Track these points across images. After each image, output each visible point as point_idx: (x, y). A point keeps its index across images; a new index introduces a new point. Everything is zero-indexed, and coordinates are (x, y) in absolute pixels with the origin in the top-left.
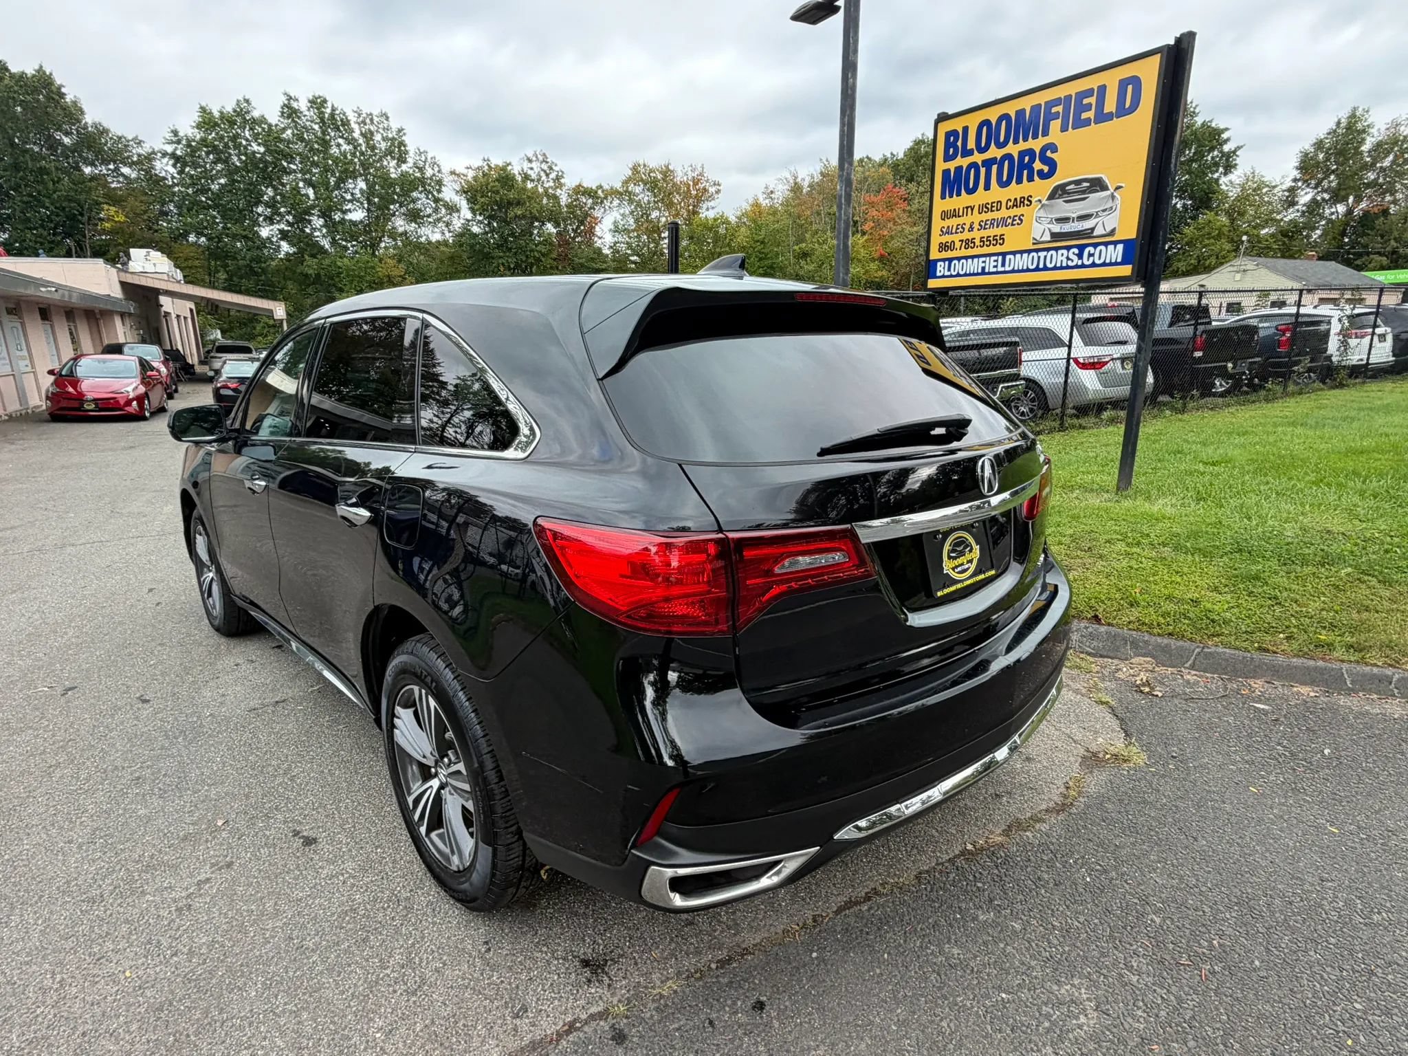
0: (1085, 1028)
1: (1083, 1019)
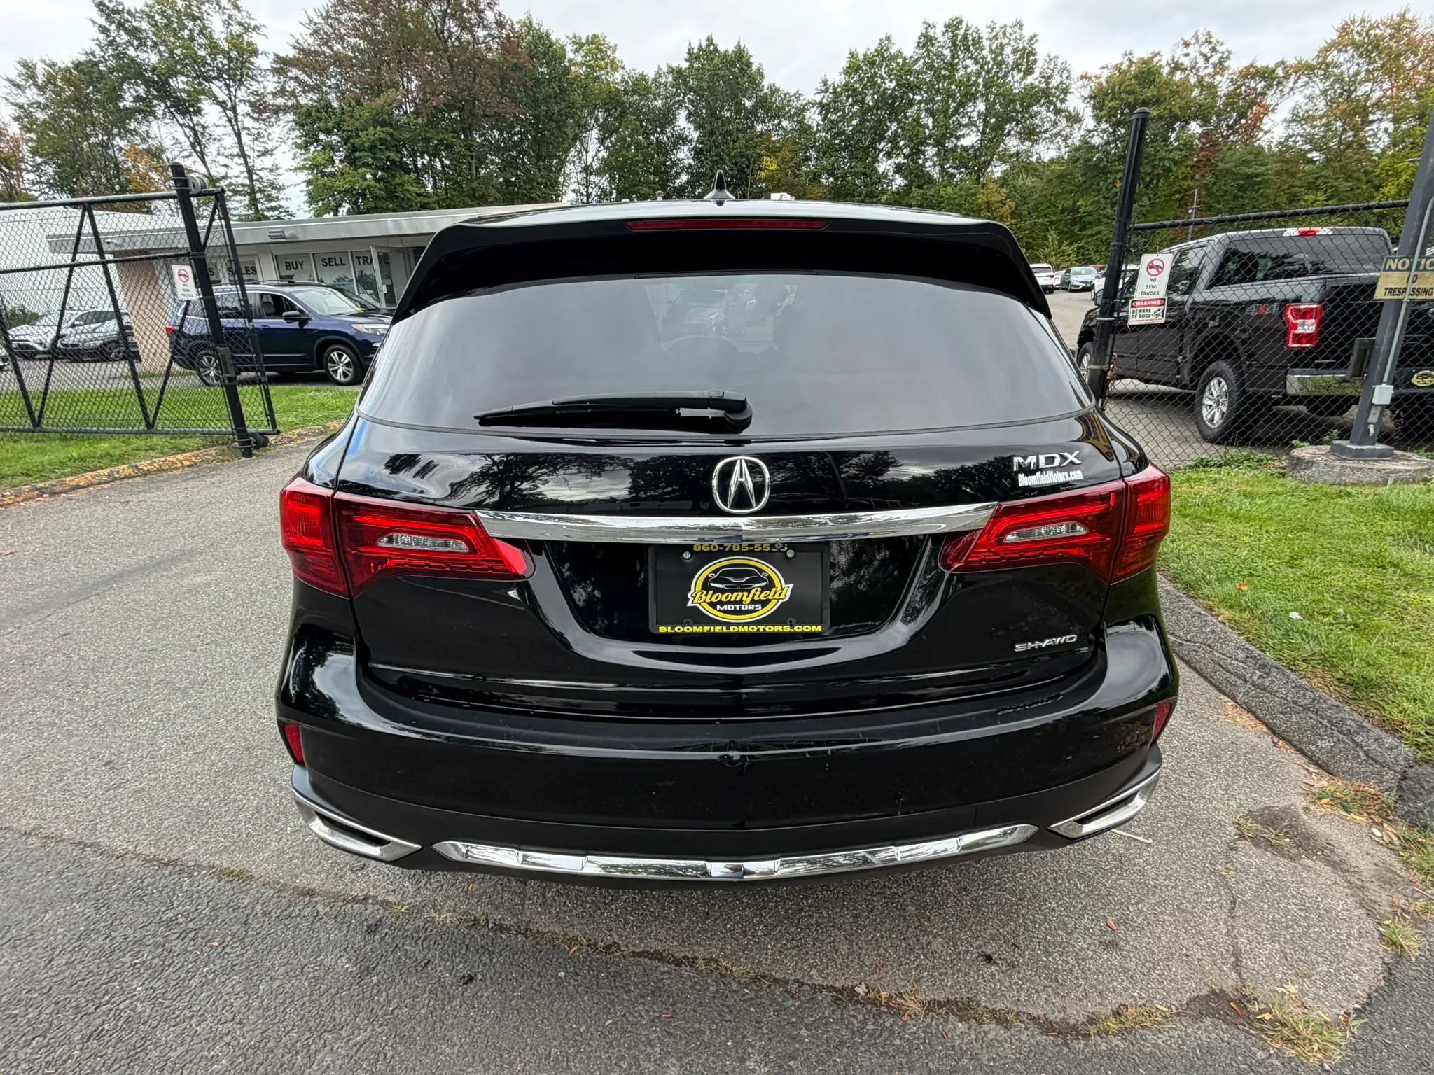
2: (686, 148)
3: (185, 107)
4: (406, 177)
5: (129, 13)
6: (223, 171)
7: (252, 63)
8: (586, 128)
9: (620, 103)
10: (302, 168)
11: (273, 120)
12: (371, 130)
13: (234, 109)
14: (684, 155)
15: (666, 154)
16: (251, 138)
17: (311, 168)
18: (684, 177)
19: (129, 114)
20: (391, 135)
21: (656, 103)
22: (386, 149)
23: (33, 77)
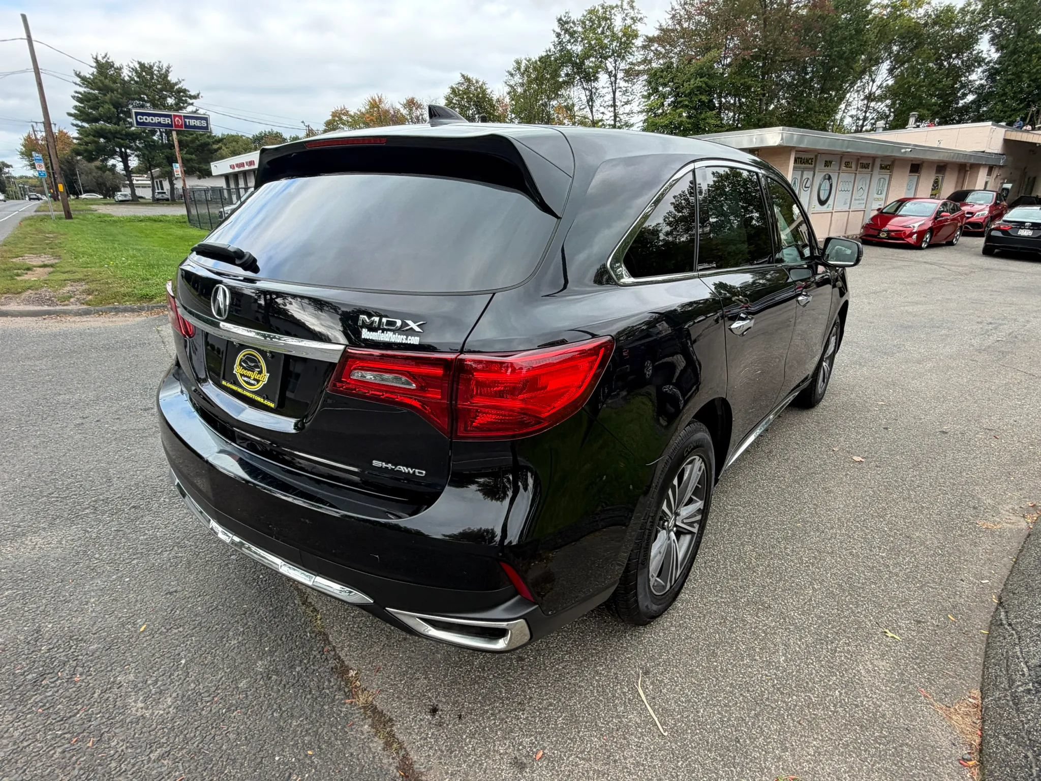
0: (133, 704)
1: (140, 705)
2: (980, 70)
3: (589, 77)
4: (709, 114)
5: (574, 23)
6: (600, 116)
7: (633, 44)
8: (877, 62)
9: (918, 35)
10: (641, 112)
11: (635, 80)
12: (692, 82)
13: (615, 76)
14: (977, 77)
15: (957, 78)
16: (621, 93)
17: (648, 112)
18: (970, 98)
19: (560, 86)
20: (706, 83)
21: (958, 31)
22: (700, 94)
23: (519, 69)
